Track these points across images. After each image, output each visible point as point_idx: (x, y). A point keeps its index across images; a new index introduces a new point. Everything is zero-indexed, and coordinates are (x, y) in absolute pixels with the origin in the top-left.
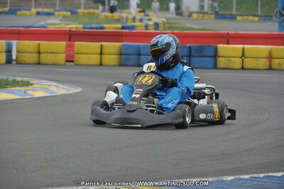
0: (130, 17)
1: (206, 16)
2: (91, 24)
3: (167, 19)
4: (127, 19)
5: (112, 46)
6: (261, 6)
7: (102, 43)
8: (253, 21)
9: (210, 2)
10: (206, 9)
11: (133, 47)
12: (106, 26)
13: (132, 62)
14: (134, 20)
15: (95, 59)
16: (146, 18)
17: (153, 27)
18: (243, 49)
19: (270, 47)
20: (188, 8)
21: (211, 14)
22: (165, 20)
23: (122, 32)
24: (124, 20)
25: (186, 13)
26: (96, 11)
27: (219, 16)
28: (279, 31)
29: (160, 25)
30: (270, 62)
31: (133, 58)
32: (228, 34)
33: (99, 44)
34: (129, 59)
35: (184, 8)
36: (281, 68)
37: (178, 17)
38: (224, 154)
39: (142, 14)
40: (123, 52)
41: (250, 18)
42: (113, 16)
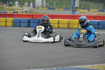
0: (16, 8)
1: (44, 8)
2: (2, 11)
3: (30, 9)
4: (15, 9)
5: (10, 19)
6: (65, 5)
7: (6, 18)
8: (61, 10)
9: (46, 3)
10: (44, 6)
11: (18, 19)
12: (7, 12)
13: (18, 25)
14: (18, 9)
15: (4, 24)
16: (22, 9)
17: (25, 12)
18: (59, 20)
19: (69, 20)
20: (37, 5)
21: (46, 8)
22: (29, 9)
23: (14, 14)
24: (14, 10)
25: (37, 7)
26: (4, 6)
27: (49, 8)
28: (72, 14)
29: (27, 12)
30: (69, 26)
31: (18, 24)
32: (53, 15)
33: (5, 18)
34: (16, 24)
35: (36, 5)
36: (73, 28)
37: (34, 9)
38: (53, 60)
39: (21, 7)
40: (14, 21)
41: (61, 9)
42: (10, 8)
